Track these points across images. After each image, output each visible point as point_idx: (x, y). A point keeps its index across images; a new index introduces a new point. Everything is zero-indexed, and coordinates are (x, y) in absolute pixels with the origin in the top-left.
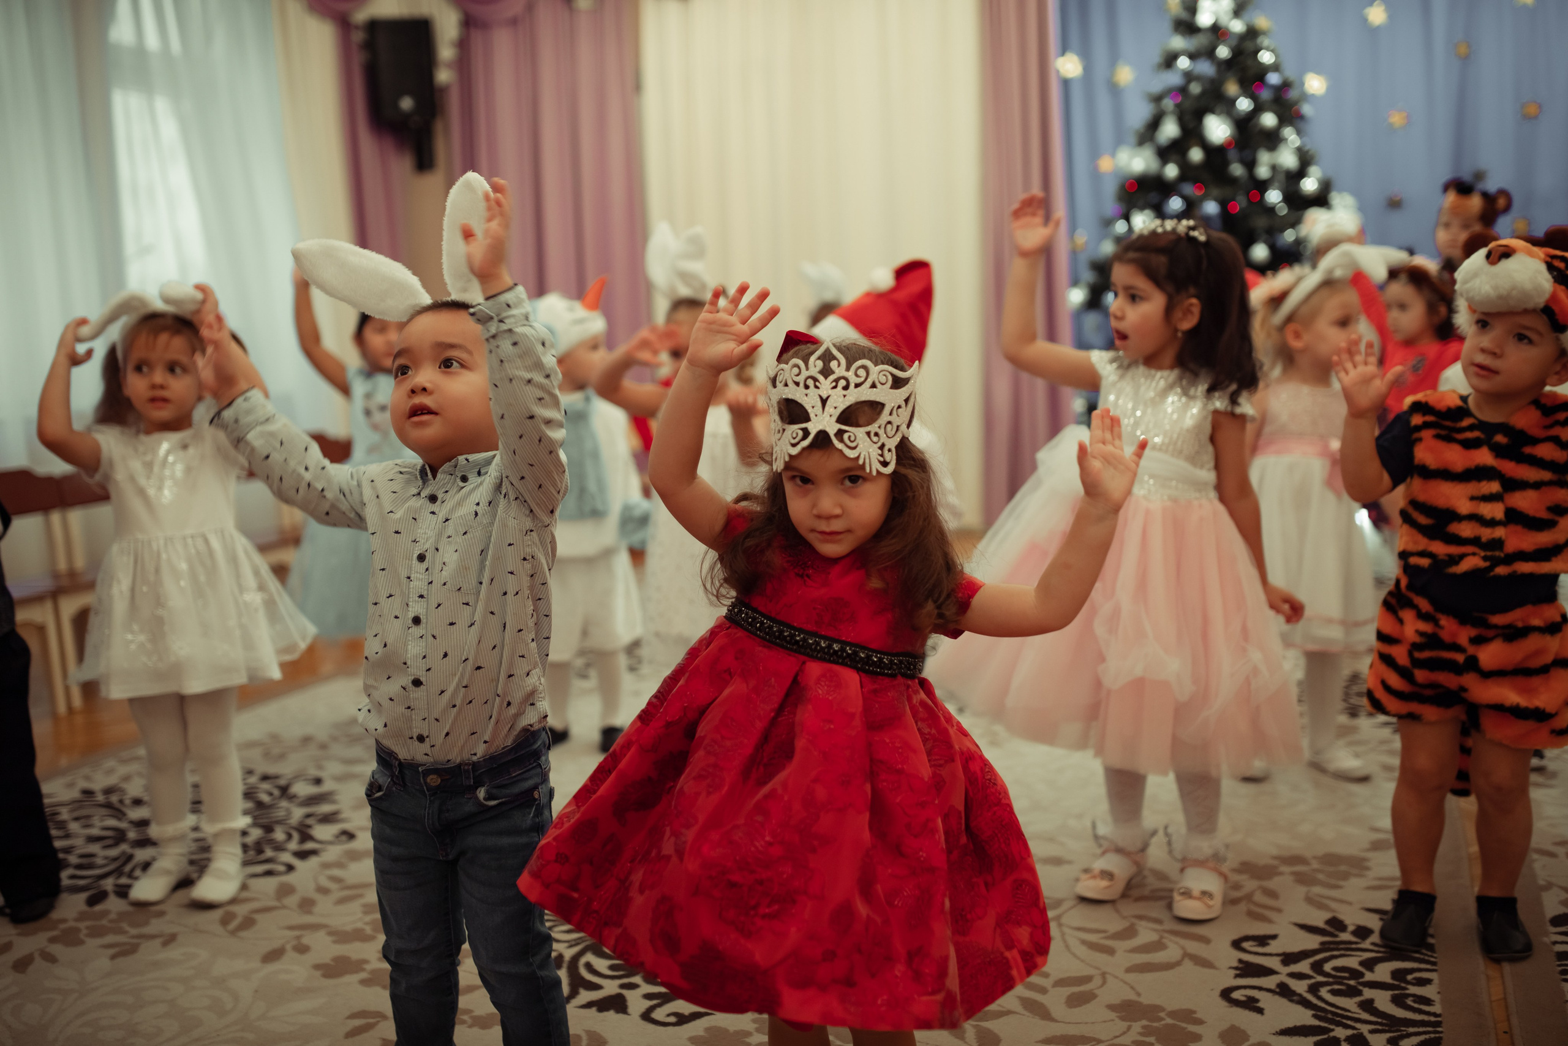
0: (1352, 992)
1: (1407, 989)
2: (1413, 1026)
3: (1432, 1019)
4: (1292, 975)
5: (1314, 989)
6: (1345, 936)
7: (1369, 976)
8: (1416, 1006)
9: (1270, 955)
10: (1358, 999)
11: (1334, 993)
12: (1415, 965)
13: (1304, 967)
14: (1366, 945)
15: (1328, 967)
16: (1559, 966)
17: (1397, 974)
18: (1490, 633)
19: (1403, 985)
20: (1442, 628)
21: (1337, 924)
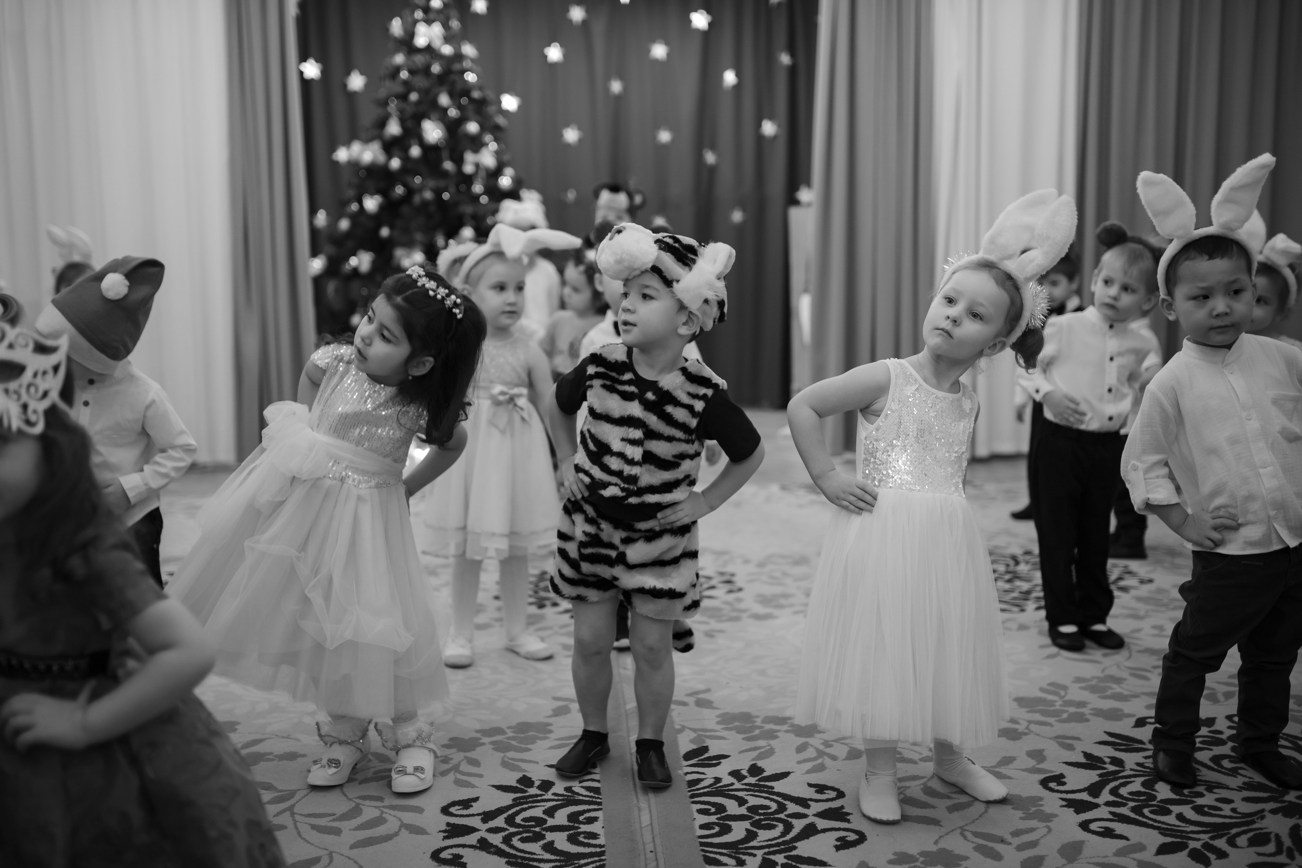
0: (538, 837)
1: (579, 828)
2: (584, 859)
3: (598, 850)
4: (490, 830)
5: (507, 840)
6: (533, 791)
7: (551, 822)
8: (586, 841)
9: (473, 815)
10: (542, 843)
11: (523, 840)
12: (585, 807)
13: (499, 822)
14: (549, 795)
15: (518, 819)
16: (689, 791)
17: (573, 817)
18: (636, 535)
19: (576, 825)
20: (602, 530)
21: (526, 781)
